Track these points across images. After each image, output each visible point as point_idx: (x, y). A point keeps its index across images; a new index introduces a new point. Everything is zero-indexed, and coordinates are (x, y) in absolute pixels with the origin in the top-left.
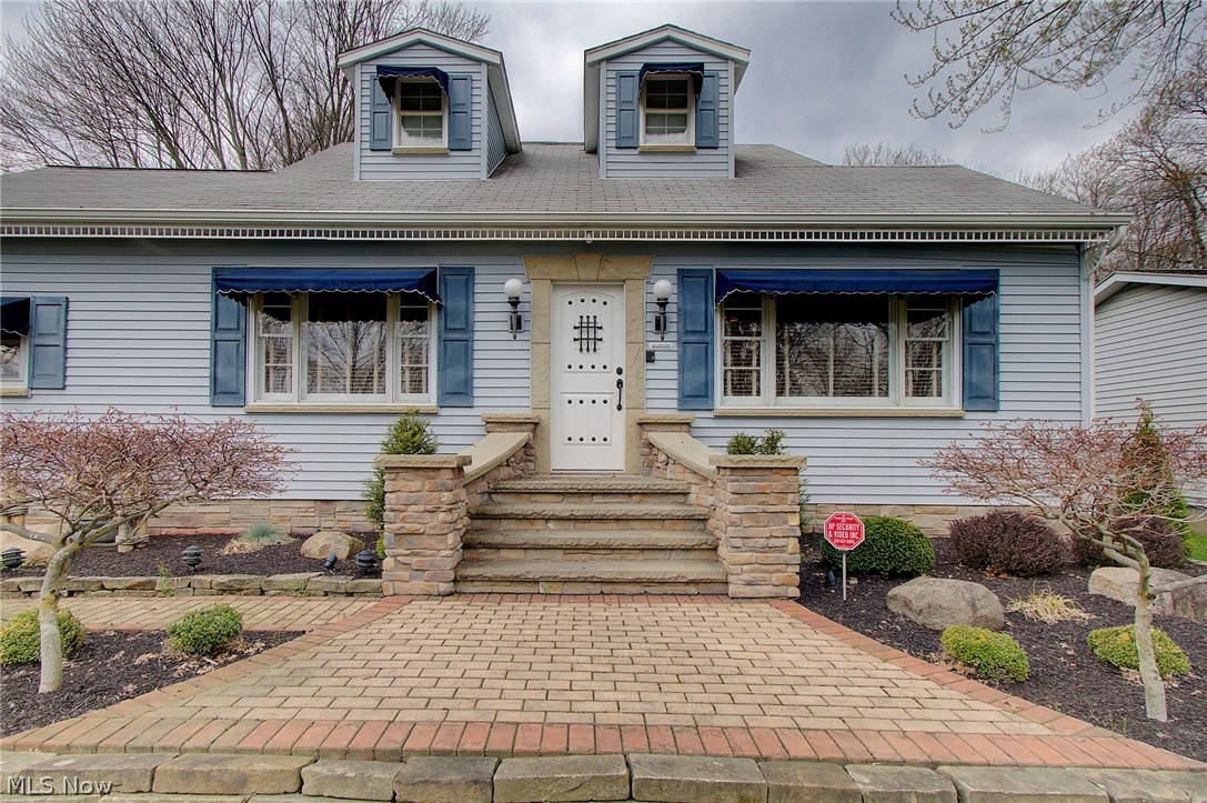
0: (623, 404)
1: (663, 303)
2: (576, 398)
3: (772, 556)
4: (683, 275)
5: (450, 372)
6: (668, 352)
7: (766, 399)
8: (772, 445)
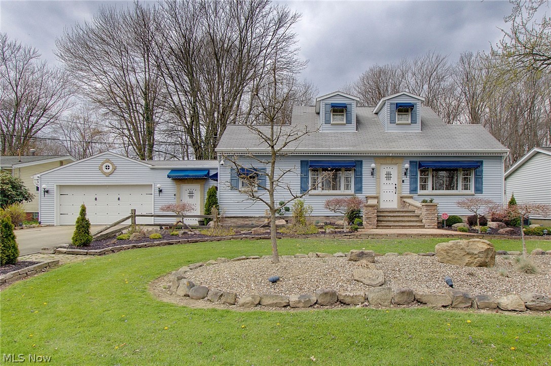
0: (397, 193)
1: (407, 169)
2: (386, 191)
3: (433, 221)
4: (411, 162)
5: (357, 185)
6: (407, 180)
7: (429, 191)
8: (431, 201)
